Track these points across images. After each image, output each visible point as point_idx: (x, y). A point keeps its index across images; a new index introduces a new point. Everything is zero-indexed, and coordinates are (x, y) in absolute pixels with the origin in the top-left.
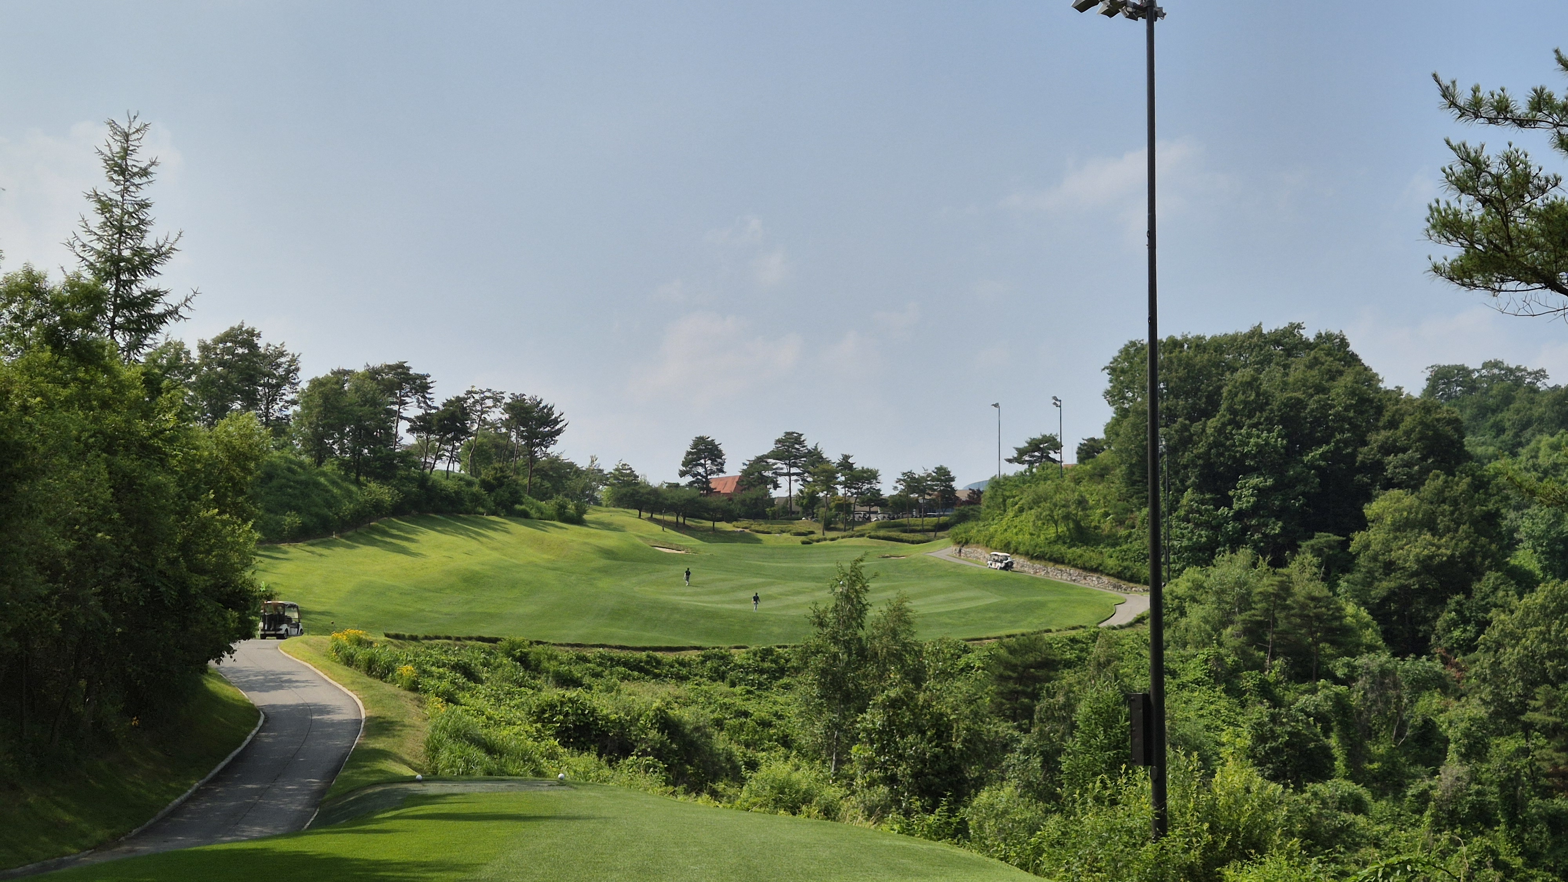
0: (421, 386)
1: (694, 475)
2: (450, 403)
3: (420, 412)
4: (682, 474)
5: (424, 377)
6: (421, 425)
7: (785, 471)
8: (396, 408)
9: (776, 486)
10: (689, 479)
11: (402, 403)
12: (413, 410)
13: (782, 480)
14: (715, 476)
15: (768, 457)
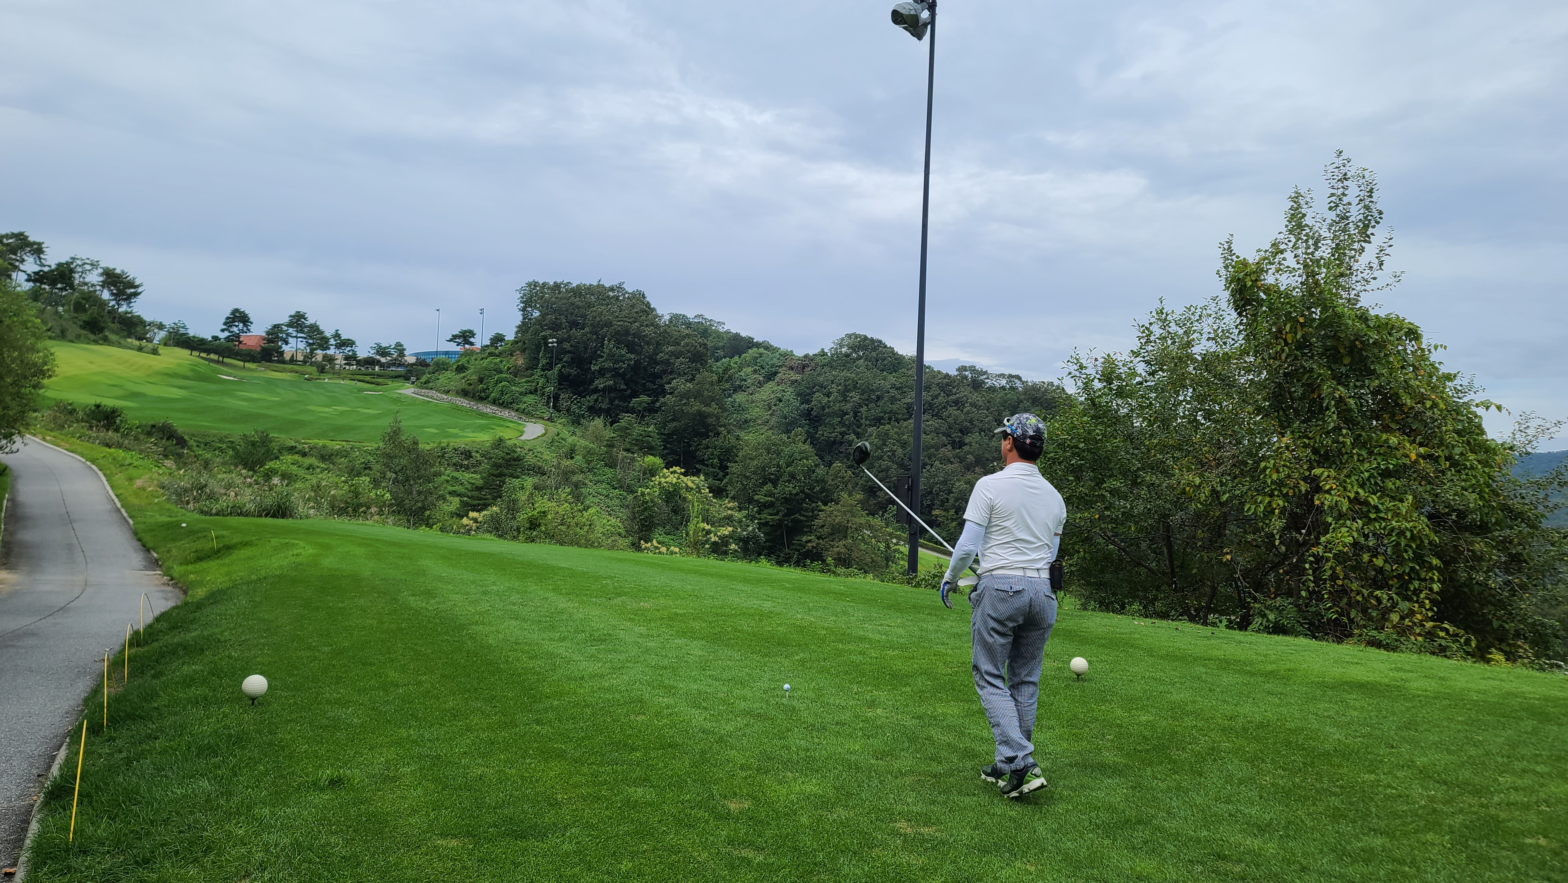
0: (38, 250)
1: (230, 332)
2: (60, 265)
3: (37, 268)
4: (223, 330)
5: (40, 244)
6: (38, 278)
7: (294, 335)
8: (17, 264)
9: (287, 343)
10: (226, 334)
11: (23, 261)
12: (30, 265)
13: (290, 340)
14: (244, 334)
15: (282, 325)
